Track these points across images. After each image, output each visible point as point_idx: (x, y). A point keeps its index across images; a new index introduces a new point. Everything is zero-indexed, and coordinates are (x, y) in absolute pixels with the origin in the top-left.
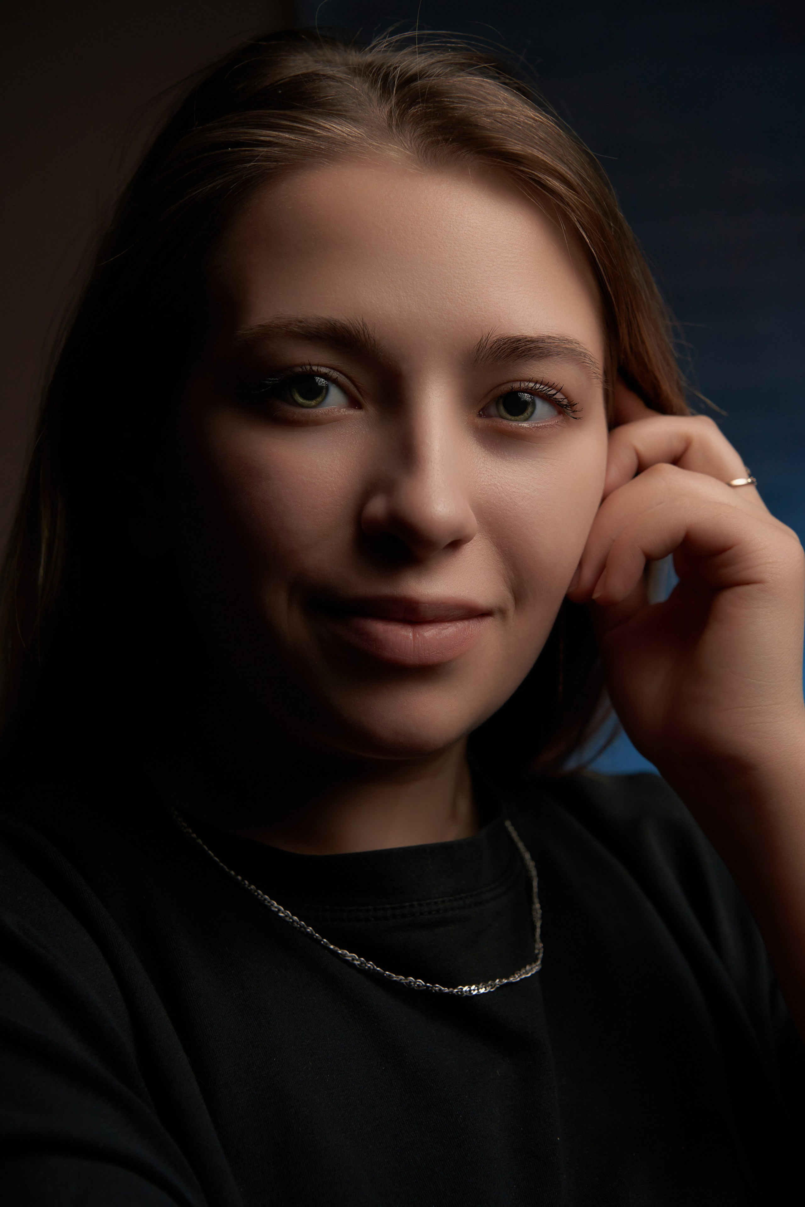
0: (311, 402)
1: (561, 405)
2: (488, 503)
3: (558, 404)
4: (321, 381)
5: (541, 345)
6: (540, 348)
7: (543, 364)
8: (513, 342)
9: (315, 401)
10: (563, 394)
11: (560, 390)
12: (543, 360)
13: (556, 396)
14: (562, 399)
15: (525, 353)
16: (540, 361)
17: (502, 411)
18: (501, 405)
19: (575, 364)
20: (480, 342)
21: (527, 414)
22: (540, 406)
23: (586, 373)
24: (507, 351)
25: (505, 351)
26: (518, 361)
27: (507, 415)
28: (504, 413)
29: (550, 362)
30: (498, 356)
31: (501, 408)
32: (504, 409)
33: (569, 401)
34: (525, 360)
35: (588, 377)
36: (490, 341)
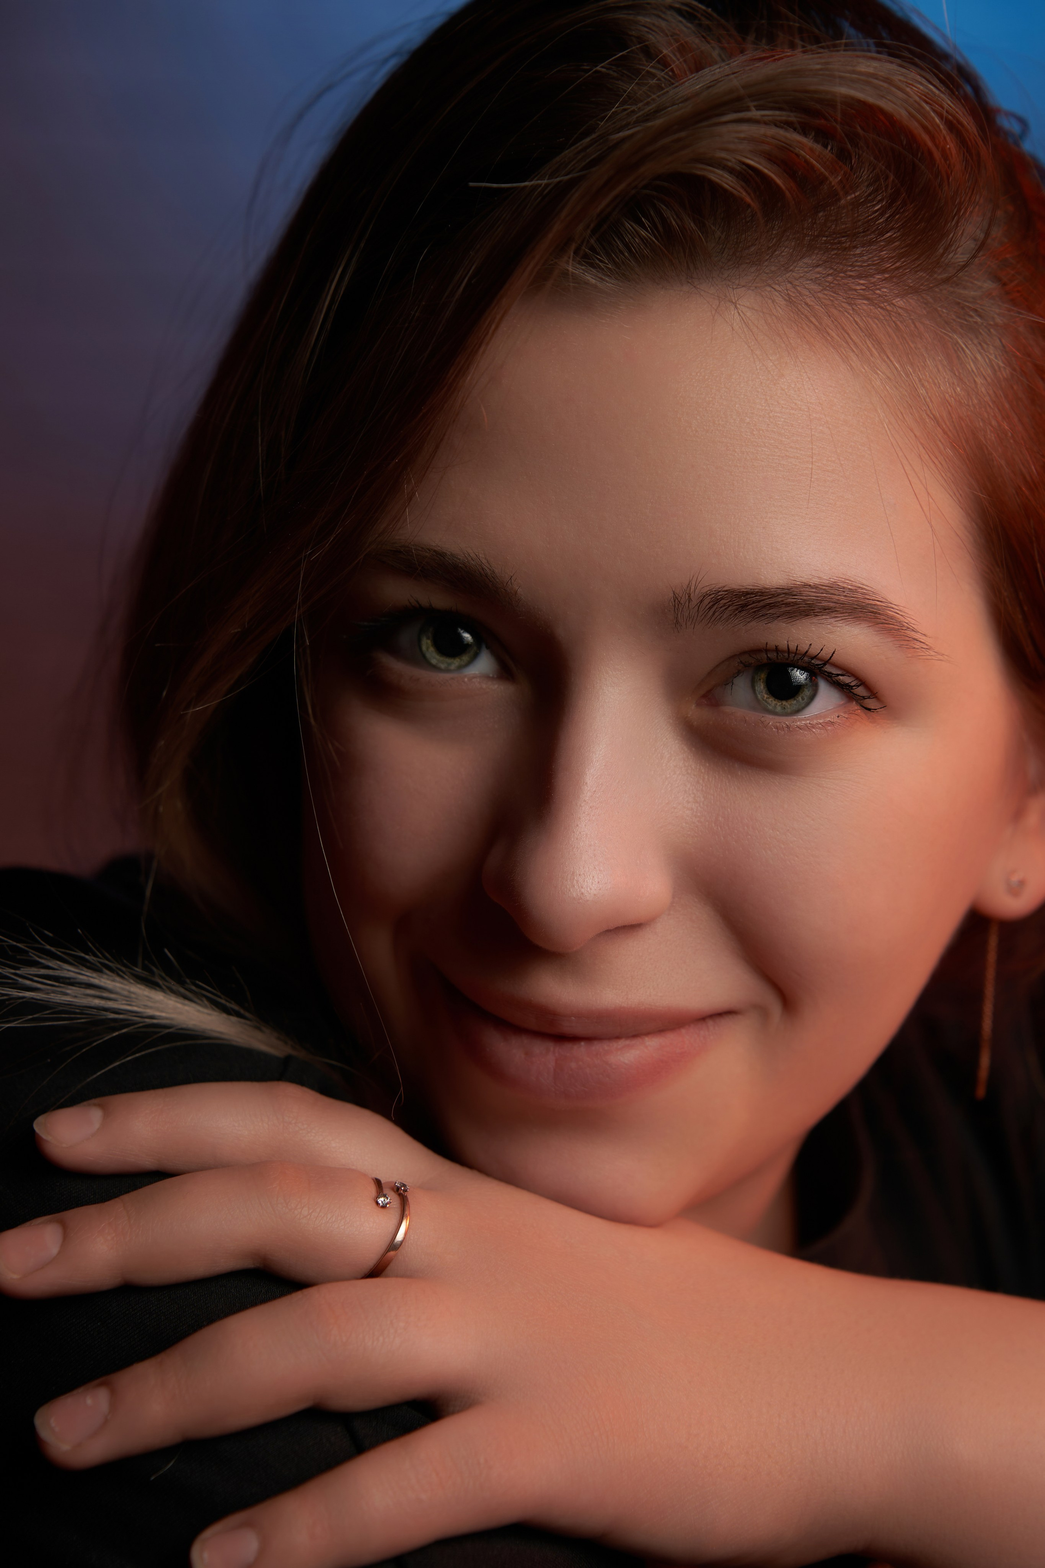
5: (794, 597)
6: (791, 603)
7: (800, 627)
8: (737, 596)
9: (459, 660)
17: (762, 692)
18: (762, 682)
19: (867, 625)
20: (675, 598)
21: (802, 698)
22: (824, 687)
23: (893, 639)
24: (730, 608)
25: (726, 609)
26: (754, 623)
27: (770, 700)
28: (766, 696)
29: (813, 624)
30: (715, 616)
31: (761, 687)
32: (766, 689)
33: (863, 682)
34: (766, 622)
35: (899, 647)
36: (695, 598)
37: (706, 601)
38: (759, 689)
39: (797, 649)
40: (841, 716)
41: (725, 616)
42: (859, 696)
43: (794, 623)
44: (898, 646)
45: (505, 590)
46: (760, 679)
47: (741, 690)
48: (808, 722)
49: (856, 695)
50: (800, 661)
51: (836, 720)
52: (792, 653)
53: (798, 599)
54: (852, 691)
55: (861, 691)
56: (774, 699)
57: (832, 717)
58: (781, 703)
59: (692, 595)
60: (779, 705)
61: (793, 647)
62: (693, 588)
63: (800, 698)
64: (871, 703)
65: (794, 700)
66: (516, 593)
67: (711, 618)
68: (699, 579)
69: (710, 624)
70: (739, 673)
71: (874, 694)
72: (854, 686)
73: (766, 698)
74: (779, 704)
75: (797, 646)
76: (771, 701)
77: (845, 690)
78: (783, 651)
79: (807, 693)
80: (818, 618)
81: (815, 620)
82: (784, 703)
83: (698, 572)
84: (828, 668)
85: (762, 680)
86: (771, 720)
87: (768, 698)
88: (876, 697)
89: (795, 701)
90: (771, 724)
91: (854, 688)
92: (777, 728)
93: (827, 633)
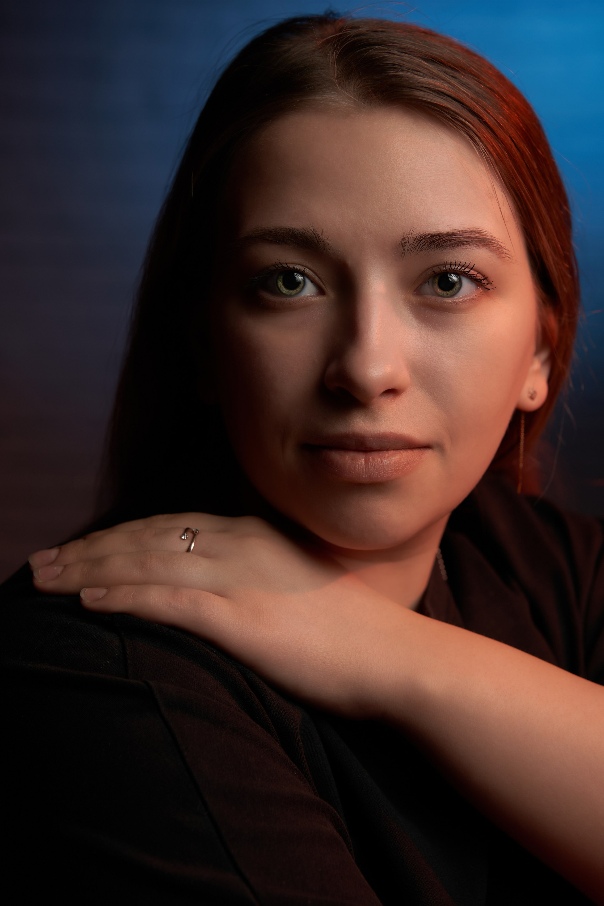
0: (293, 291)
1: (476, 279)
2: (421, 362)
3: (473, 279)
4: (299, 278)
5: (454, 237)
6: (453, 239)
7: (457, 251)
8: (429, 238)
9: (295, 291)
10: (475, 270)
11: (473, 267)
12: (456, 248)
13: (470, 273)
14: (476, 274)
15: (441, 245)
16: (455, 249)
17: (437, 288)
19: (485, 248)
20: (403, 240)
21: (455, 289)
22: (466, 282)
23: (496, 254)
24: (426, 244)
25: (425, 244)
26: (437, 251)
28: (439, 290)
30: (420, 248)
31: (436, 286)
32: (439, 286)
33: (485, 277)
34: (442, 250)
35: (499, 257)
36: (411, 238)
37: (416, 242)
40: (476, 295)
41: (424, 248)
42: (484, 284)
45: (323, 243)
46: (435, 282)
47: (427, 288)
51: (473, 298)
54: (482, 282)
55: (485, 281)
56: (443, 290)
58: (446, 293)
62: (410, 236)
63: (454, 289)
64: (489, 286)
67: (418, 249)
68: (414, 231)
69: (417, 252)
71: (490, 282)
74: (445, 293)
76: (442, 292)
77: (477, 282)
79: (457, 286)
80: (465, 246)
81: (463, 248)
82: (448, 292)
83: (413, 227)
84: (472, 272)
85: (436, 283)
89: (452, 291)
91: (483, 280)
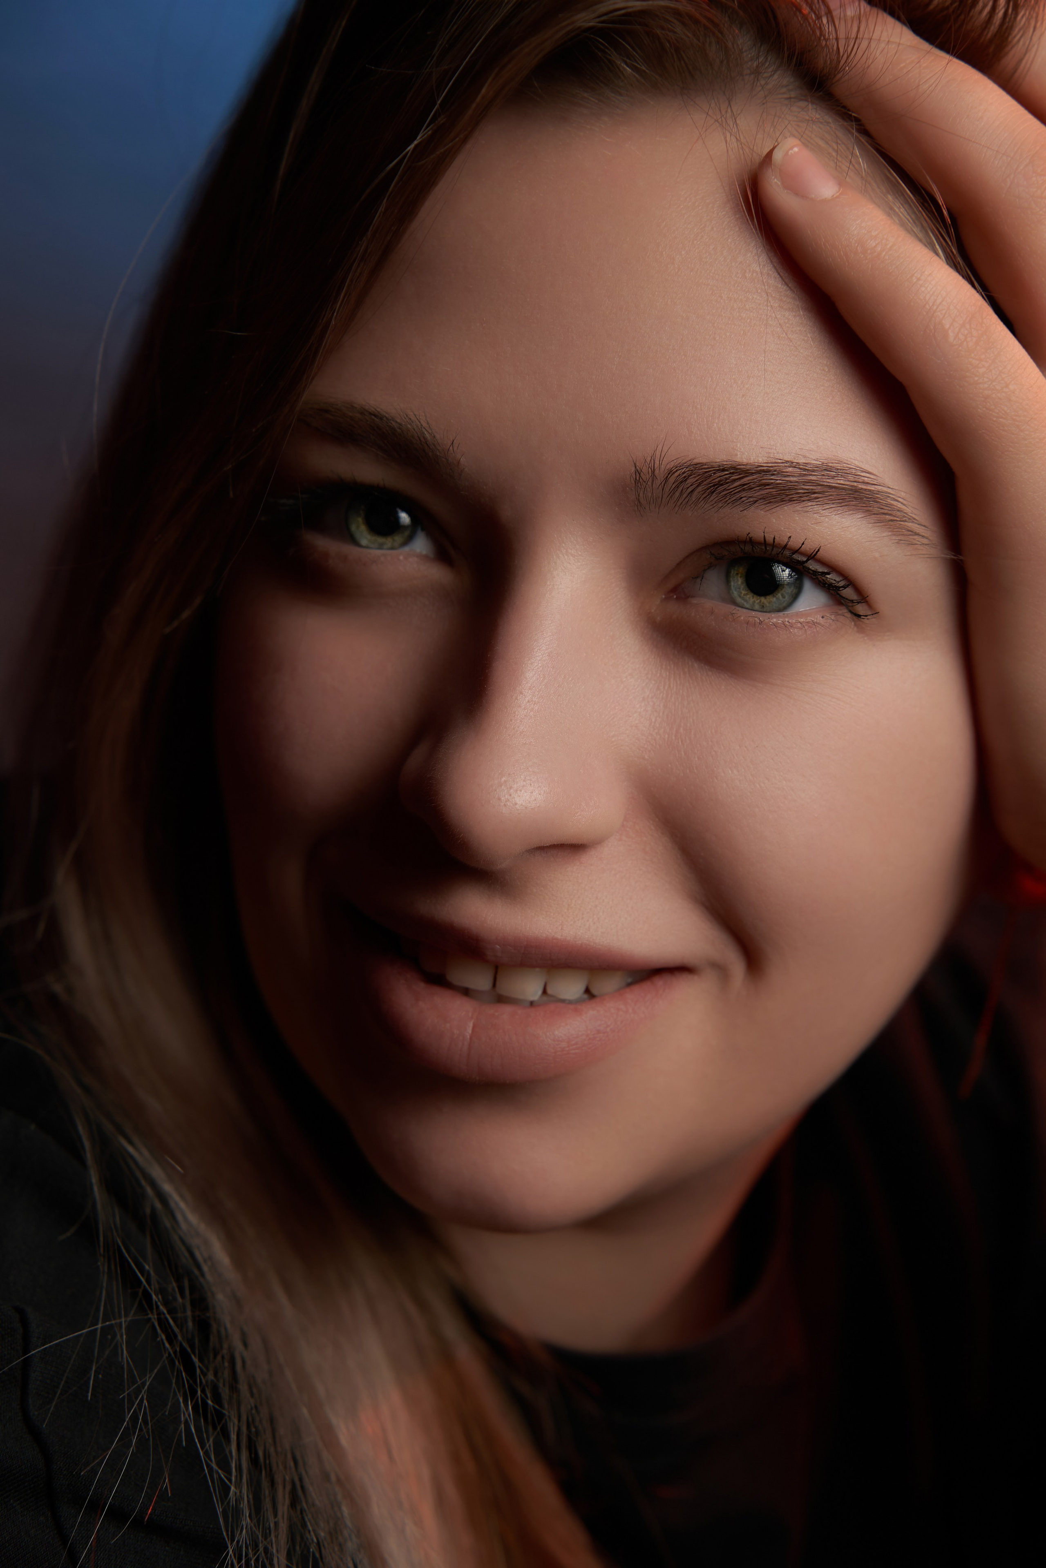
0: (387, 540)
5: (775, 477)
6: (770, 483)
8: (708, 474)
9: (392, 541)
11: (814, 556)
15: (738, 495)
17: (739, 588)
18: (740, 577)
19: (860, 516)
20: (638, 472)
21: (782, 596)
22: (808, 586)
23: (890, 533)
24: (699, 488)
25: (694, 489)
26: (727, 509)
27: (748, 596)
28: (743, 592)
29: (796, 513)
30: (683, 498)
31: (737, 582)
32: (745, 584)
33: (850, 582)
34: (742, 509)
35: (897, 543)
36: (660, 474)
37: (672, 479)
38: (736, 584)
39: (774, 541)
40: (826, 617)
41: (693, 500)
42: (847, 599)
43: (774, 510)
44: (897, 541)
45: (446, 459)
46: (737, 574)
47: (713, 584)
48: (787, 620)
49: (844, 598)
50: (780, 555)
51: (821, 621)
52: (769, 545)
53: (779, 479)
54: (839, 592)
55: (849, 593)
56: (752, 594)
57: (816, 617)
58: (759, 601)
59: (657, 472)
60: (758, 603)
61: (770, 539)
62: (657, 462)
63: (780, 595)
64: (861, 609)
65: (774, 596)
66: (459, 462)
67: (677, 500)
68: (665, 449)
69: (677, 509)
70: (710, 566)
71: (863, 597)
72: (842, 587)
73: (744, 595)
74: (756, 599)
75: (774, 538)
76: (749, 598)
77: (831, 591)
78: (759, 543)
79: (790, 592)
80: (802, 504)
81: (799, 507)
82: (763, 599)
83: (663, 440)
84: (813, 566)
85: (739, 575)
86: (743, 615)
87: (747, 594)
88: (867, 602)
89: (775, 599)
90: (742, 618)
91: (841, 589)
92: (748, 623)
93: (812, 524)
